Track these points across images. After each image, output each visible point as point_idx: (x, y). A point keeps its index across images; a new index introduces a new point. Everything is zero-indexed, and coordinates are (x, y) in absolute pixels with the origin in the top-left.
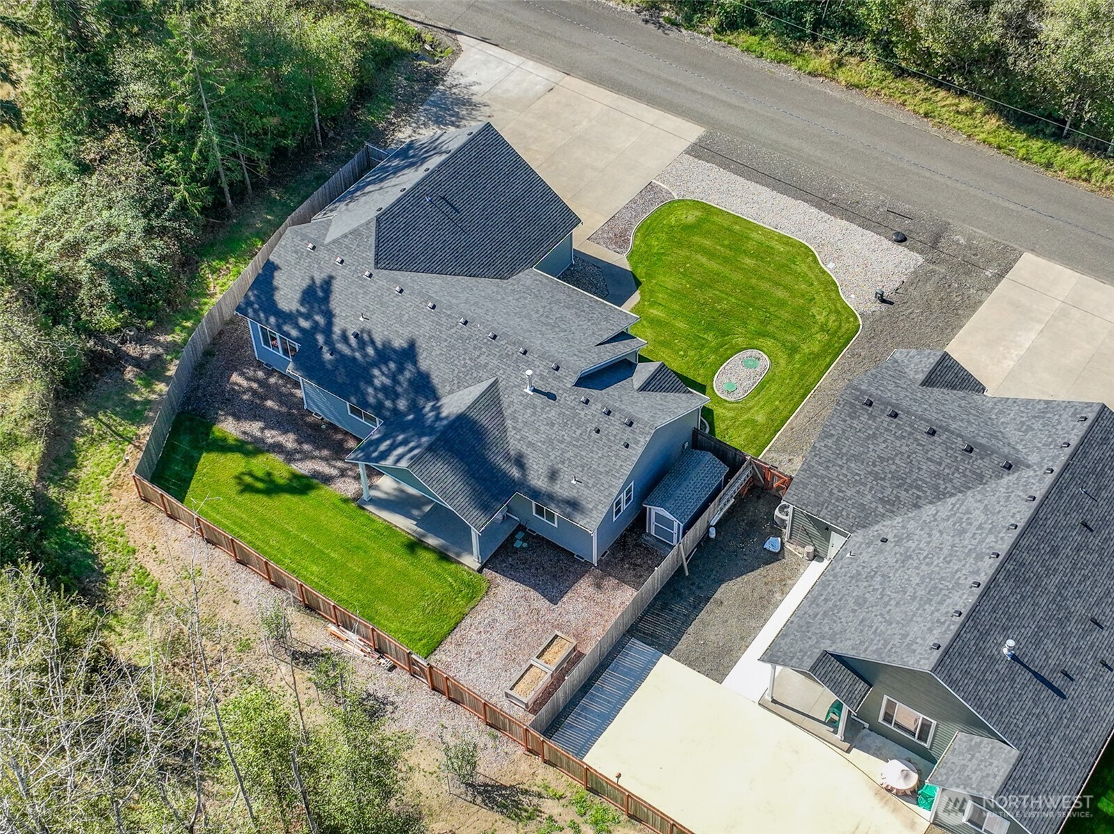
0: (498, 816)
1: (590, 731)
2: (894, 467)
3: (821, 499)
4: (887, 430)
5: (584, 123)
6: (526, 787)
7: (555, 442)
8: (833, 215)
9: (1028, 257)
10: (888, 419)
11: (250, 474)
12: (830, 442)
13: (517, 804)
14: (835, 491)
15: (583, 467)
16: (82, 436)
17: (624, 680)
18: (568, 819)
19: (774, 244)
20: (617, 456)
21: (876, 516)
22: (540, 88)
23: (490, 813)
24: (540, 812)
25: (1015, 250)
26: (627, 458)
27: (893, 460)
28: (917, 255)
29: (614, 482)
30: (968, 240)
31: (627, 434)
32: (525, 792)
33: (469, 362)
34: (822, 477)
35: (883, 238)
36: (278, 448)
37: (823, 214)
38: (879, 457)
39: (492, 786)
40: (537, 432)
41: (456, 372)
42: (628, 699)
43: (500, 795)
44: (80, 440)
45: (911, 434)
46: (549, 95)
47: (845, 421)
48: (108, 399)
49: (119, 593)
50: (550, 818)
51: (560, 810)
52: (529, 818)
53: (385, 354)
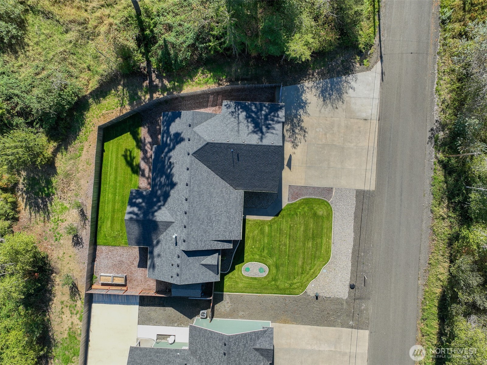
0: (69, 293)
1: (105, 301)
2: (210, 358)
3: (194, 337)
4: (220, 353)
5: (352, 145)
6: (81, 294)
7: (165, 252)
8: (352, 258)
9: (367, 332)
10: (223, 353)
11: (131, 152)
12: (210, 335)
13: (75, 295)
14: (197, 341)
15: (162, 265)
16: (115, 91)
17: (125, 300)
18: (78, 309)
19: (324, 247)
20: (168, 275)
21: (196, 356)
22: (364, 115)
23: (69, 290)
24: (76, 302)
25: (368, 327)
26: (169, 279)
27: (212, 357)
28: (347, 295)
29: (162, 278)
30: (364, 309)
31: (175, 276)
32: (79, 295)
33: (176, 209)
34: (200, 335)
35: (349, 281)
36: (145, 152)
37: (351, 255)
38: (211, 352)
39: (76, 286)
40: (166, 245)
41: (172, 206)
42: (120, 304)
43: (75, 290)
44: (113, 91)
45: (221, 361)
46: (362, 121)
47: (217, 338)
48: (132, 86)
49: (74, 147)
50: (76, 305)
51: (80, 306)
52: (73, 300)
53: (169, 176)
